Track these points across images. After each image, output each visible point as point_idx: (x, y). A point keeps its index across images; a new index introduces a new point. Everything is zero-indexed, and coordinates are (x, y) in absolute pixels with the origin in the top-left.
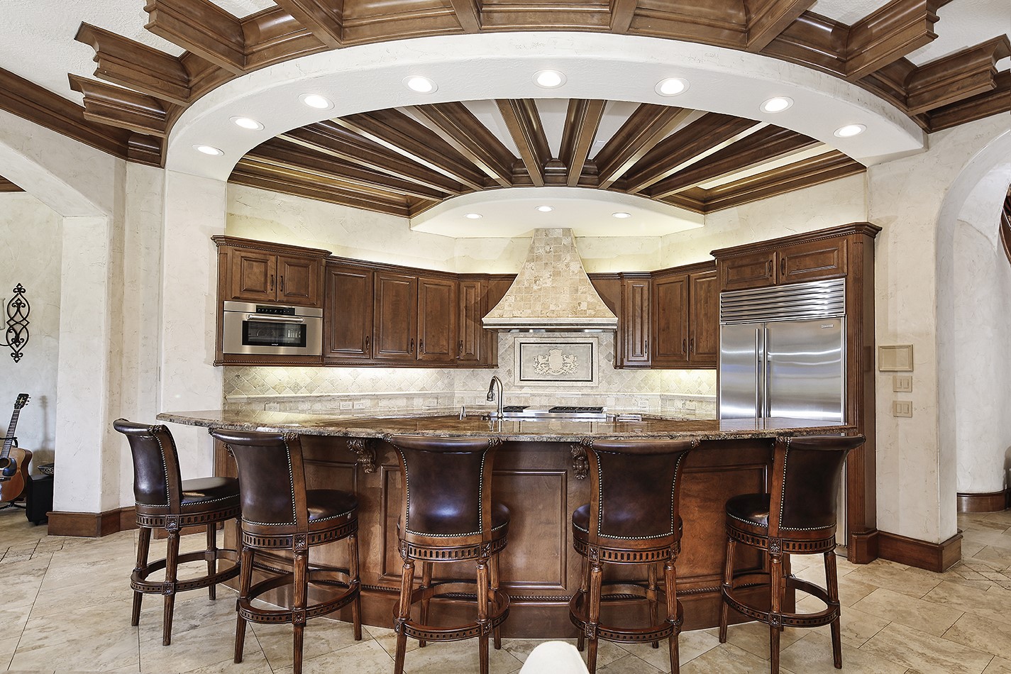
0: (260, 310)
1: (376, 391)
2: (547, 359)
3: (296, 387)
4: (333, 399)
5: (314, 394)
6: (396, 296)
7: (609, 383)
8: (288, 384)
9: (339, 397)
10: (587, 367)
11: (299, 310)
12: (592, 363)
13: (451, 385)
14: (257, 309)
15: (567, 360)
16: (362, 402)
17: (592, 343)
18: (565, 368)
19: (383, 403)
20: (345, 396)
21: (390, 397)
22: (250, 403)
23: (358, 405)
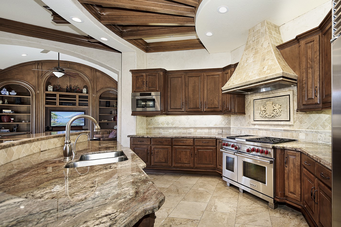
0: (141, 95)
1: (196, 125)
2: (265, 108)
3: (168, 124)
4: (180, 128)
5: (174, 126)
6: (194, 83)
7: (301, 122)
8: (165, 122)
9: (182, 127)
10: (287, 112)
11: (153, 93)
12: (290, 109)
13: (229, 123)
14: (140, 95)
15: (276, 108)
16: (190, 129)
17: (289, 95)
18: (274, 113)
19: (199, 131)
20: (184, 127)
21: (201, 128)
22: (155, 129)
23: (188, 131)
